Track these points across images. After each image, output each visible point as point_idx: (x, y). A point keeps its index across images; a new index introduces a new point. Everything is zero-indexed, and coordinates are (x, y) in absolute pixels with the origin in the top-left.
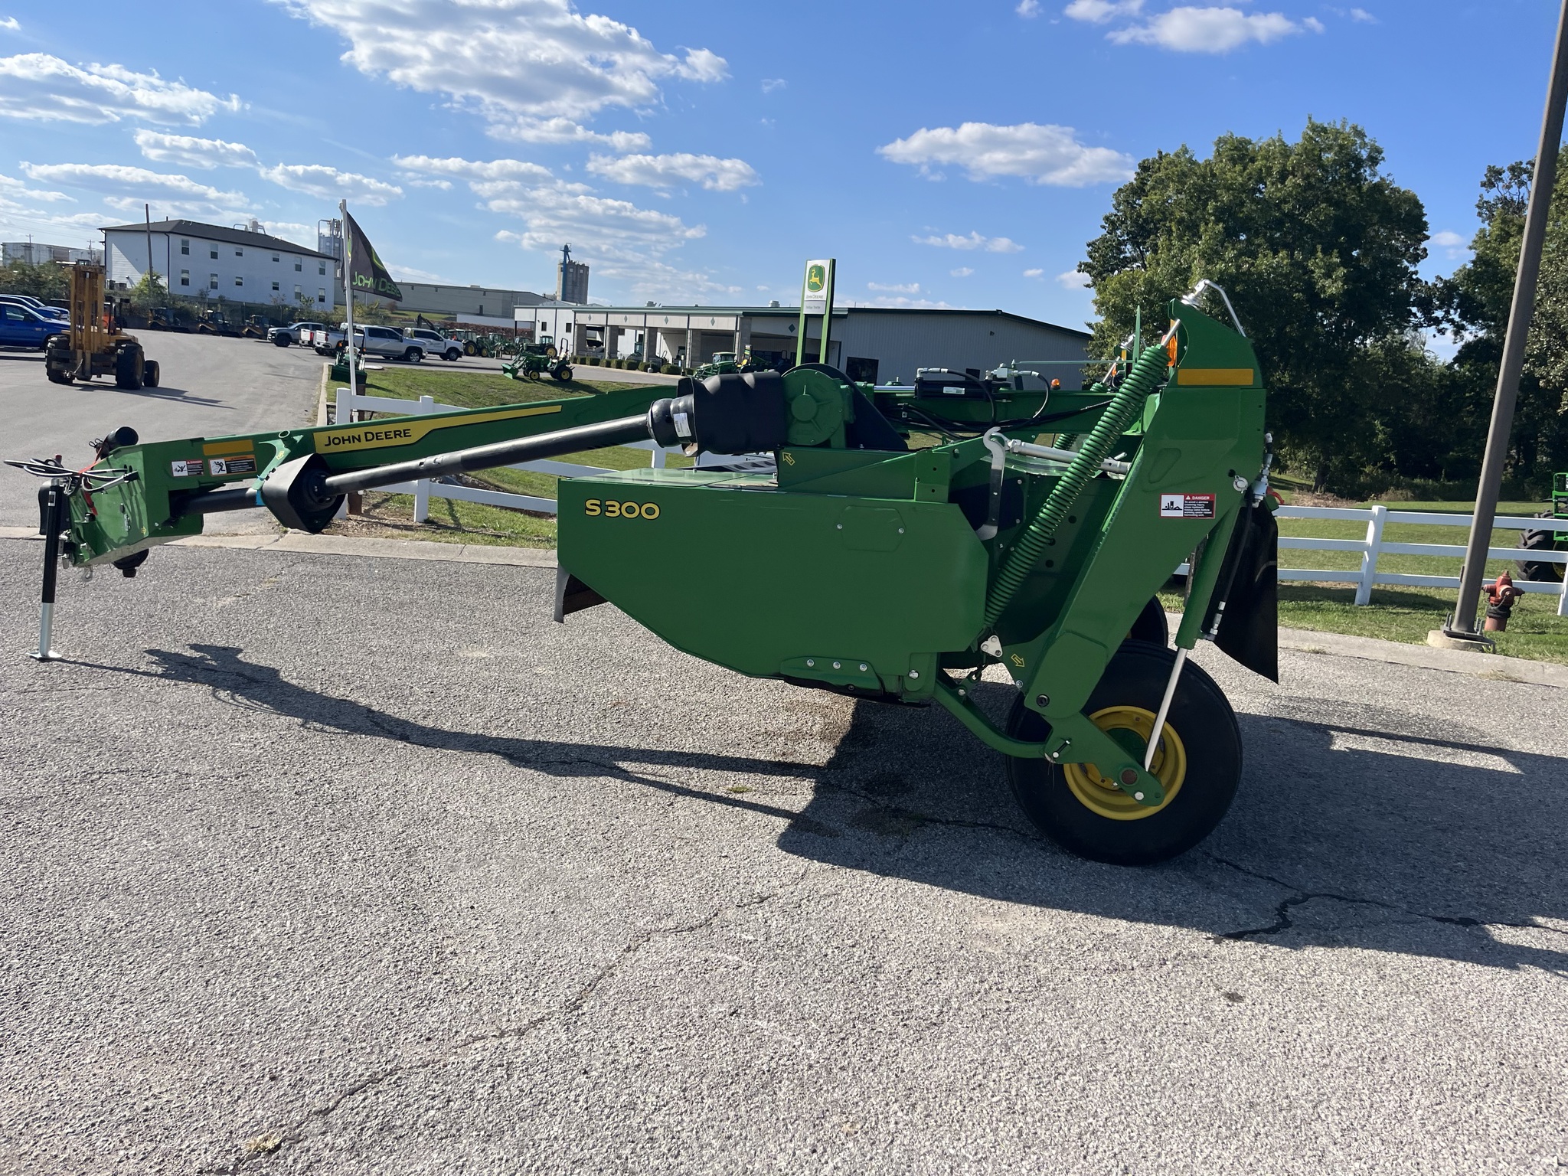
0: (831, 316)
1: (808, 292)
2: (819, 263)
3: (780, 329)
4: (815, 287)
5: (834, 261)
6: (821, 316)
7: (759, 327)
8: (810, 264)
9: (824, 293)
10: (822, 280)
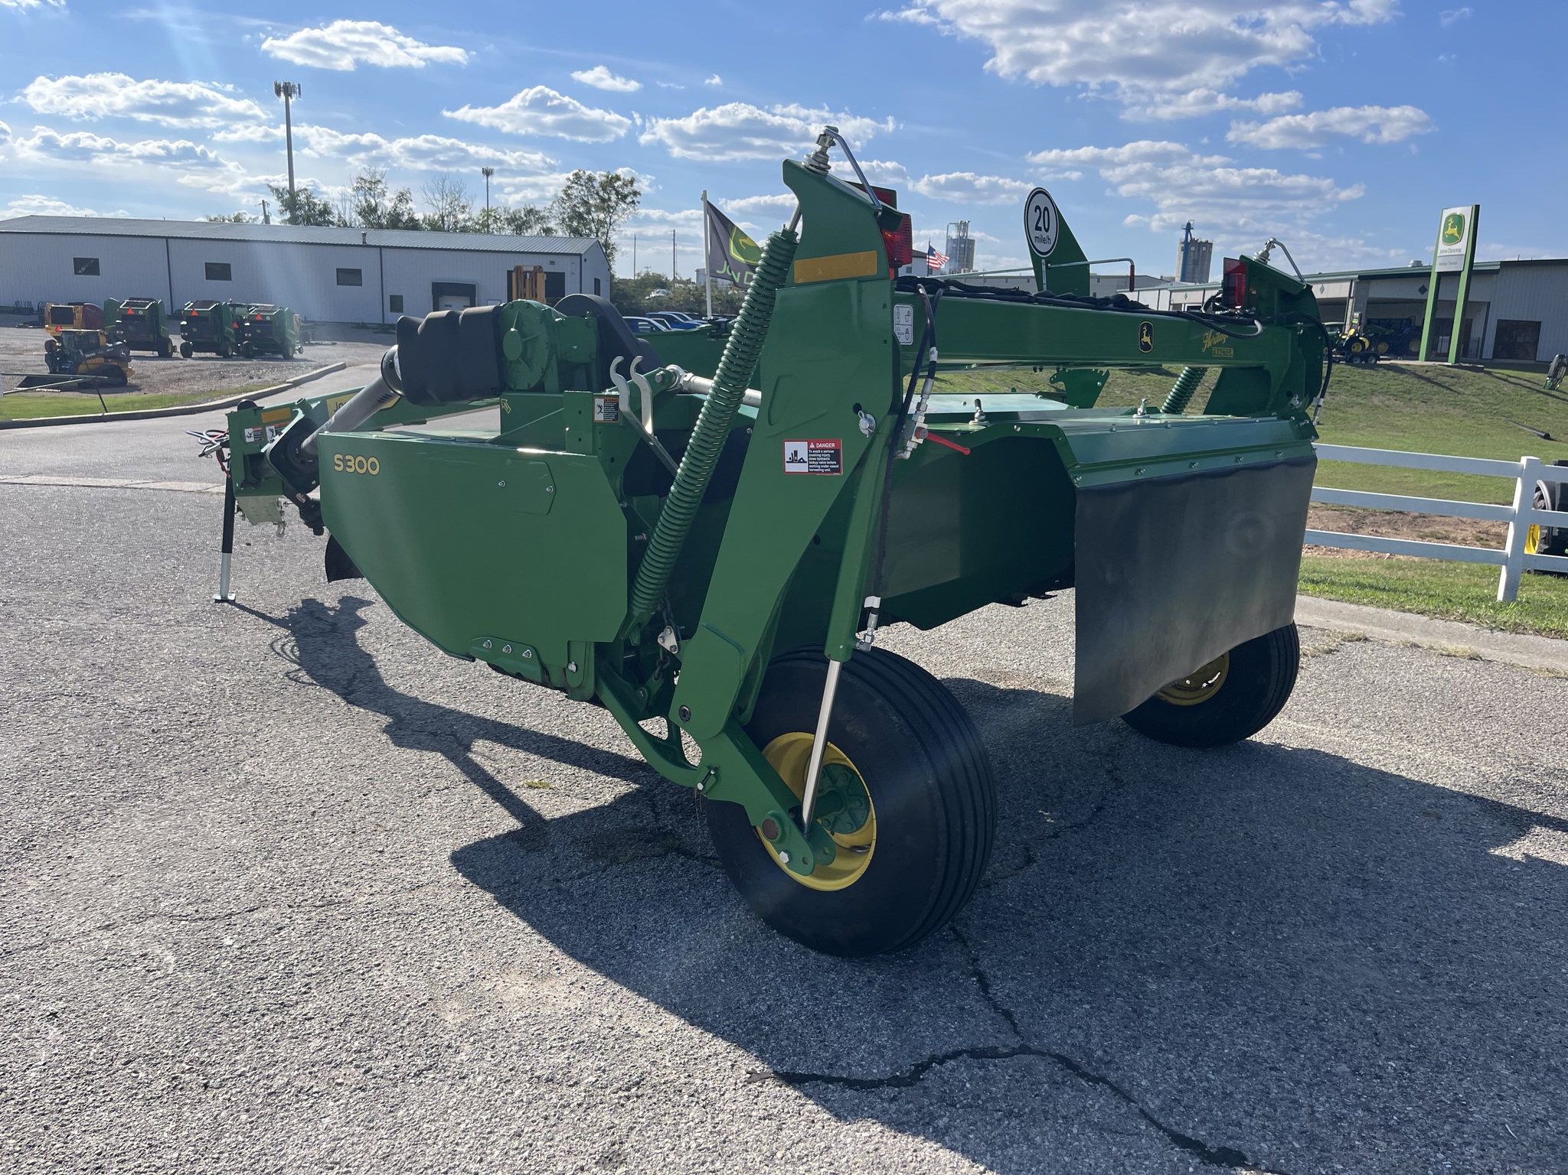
0: (1472, 273)
1: (1442, 246)
2: (1458, 211)
3: (1406, 291)
4: (1451, 240)
5: (1477, 207)
6: (1458, 274)
7: (1378, 291)
8: (1447, 213)
9: (1462, 246)
10: (1460, 231)
